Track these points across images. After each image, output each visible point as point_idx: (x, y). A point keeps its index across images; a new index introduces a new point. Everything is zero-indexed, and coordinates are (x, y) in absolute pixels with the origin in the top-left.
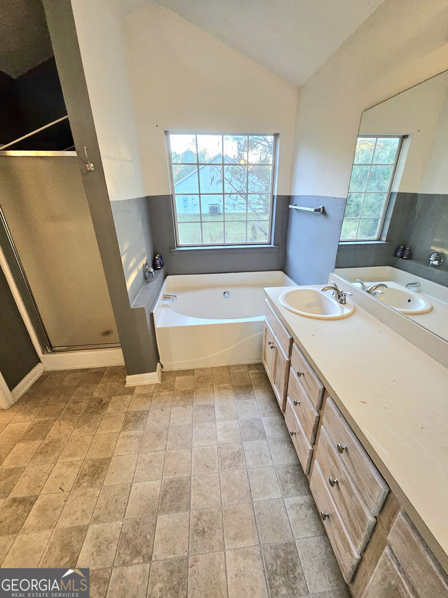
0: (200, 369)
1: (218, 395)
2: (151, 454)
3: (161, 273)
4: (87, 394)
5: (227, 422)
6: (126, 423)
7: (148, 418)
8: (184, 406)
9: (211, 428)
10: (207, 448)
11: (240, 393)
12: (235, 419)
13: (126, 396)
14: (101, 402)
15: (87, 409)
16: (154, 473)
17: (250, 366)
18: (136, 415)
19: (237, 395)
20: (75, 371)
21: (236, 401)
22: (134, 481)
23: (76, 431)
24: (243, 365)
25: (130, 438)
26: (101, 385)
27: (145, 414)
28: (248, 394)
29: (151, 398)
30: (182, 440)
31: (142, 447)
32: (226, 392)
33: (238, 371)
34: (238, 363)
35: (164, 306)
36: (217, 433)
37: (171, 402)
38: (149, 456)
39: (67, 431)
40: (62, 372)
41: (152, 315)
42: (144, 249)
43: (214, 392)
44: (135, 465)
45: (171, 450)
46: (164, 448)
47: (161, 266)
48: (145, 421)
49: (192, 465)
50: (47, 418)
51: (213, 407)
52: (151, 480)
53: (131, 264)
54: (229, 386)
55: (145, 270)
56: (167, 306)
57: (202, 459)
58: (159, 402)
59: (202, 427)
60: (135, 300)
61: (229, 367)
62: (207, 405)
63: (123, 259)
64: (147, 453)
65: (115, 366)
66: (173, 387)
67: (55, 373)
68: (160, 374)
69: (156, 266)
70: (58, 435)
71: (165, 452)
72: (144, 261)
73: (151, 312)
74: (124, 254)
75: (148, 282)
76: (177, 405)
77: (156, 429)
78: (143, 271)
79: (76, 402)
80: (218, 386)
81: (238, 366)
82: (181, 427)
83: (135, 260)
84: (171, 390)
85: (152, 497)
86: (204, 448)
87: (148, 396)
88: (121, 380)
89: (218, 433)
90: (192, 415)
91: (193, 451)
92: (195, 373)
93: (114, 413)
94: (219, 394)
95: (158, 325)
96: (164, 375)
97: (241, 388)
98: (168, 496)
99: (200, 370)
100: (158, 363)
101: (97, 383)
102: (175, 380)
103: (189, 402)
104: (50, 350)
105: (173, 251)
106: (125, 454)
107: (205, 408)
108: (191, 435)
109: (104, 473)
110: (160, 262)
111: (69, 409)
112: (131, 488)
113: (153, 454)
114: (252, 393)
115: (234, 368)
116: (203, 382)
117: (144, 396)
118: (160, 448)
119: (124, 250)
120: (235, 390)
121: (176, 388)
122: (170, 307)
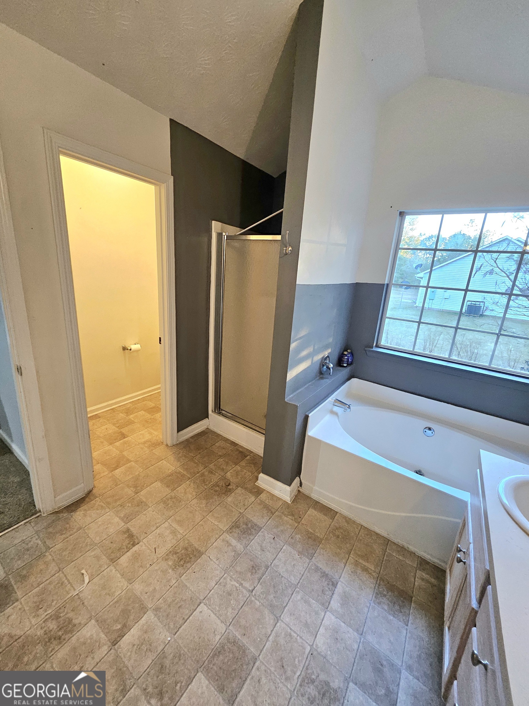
0: (345, 518)
1: (350, 572)
2: (235, 583)
3: (344, 372)
4: (223, 469)
5: (343, 624)
6: (235, 526)
7: (256, 537)
8: (300, 553)
9: (317, 613)
10: (296, 639)
11: (385, 596)
12: (357, 631)
13: (251, 495)
14: (228, 486)
15: (214, 485)
16: (225, 612)
17: (423, 563)
18: (247, 525)
19: (378, 594)
20: (226, 440)
21: (372, 604)
22: (204, 601)
23: (195, 501)
24: (412, 554)
25: (228, 546)
26: (238, 468)
27: (255, 530)
28: (397, 607)
29: (271, 515)
30: (274, 597)
31: (233, 567)
32: (365, 576)
33: (401, 558)
34: (406, 545)
35: (332, 412)
36: (320, 629)
37: (288, 536)
38: (233, 585)
39: (190, 496)
40: (218, 435)
41: (306, 418)
42: (331, 340)
43: (346, 562)
44: (215, 583)
45: (256, 599)
46: (250, 589)
47: (348, 364)
48: (252, 537)
49: (268, 643)
50: (185, 473)
51: (335, 585)
52: (218, 617)
53: (304, 353)
54: (375, 572)
55: (323, 363)
56: (336, 414)
57: (283, 648)
58: (277, 527)
59: (306, 602)
60: (295, 394)
61: (387, 542)
62: (327, 575)
63: (293, 346)
64: (232, 578)
65: (258, 455)
66: (300, 519)
67: (214, 433)
68: (295, 492)
69: (341, 362)
70: (182, 495)
71: (249, 596)
72: (326, 353)
73: (307, 414)
74: (296, 340)
75: (322, 378)
76: (292, 545)
77: (256, 557)
78: (320, 364)
79: (211, 472)
80: (356, 559)
81: (402, 549)
82: (283, 579)
83: (312, 349)
84: (296, 520)
85: (208, 640)
86: (293, 633)
87: (270, 510)
88: (256, 474)
89: (322, 630)
90: (302, 573)
91: (278, 624)
92: (336, 518)
93: (231, 506)
94: (352, 572)
95: (310, 432)
96: (299, 496)
97: (391, 588)
98: (221, 657)
99: (343, 518)
100: (298, 478)
101: (236, 464)
102: (307, 511)
103: (308, 553)
104: (217, 411)
105: (370, 351)
106: (214, 560)
107: (323, 576)
108: (287, 599)
109: (189, 565)
110: (348, 359)
111: (203, 475)
112: (198, 606)
113: (237, 585)
114: (405, 612)
115: (394, 547)
116: (339, 537)
117: (267, 507)
118: (247, 585)
119: (299, 336)
120: (380, 583)
121: (303, 521)
122: (338, 417)
